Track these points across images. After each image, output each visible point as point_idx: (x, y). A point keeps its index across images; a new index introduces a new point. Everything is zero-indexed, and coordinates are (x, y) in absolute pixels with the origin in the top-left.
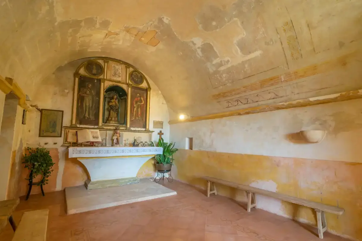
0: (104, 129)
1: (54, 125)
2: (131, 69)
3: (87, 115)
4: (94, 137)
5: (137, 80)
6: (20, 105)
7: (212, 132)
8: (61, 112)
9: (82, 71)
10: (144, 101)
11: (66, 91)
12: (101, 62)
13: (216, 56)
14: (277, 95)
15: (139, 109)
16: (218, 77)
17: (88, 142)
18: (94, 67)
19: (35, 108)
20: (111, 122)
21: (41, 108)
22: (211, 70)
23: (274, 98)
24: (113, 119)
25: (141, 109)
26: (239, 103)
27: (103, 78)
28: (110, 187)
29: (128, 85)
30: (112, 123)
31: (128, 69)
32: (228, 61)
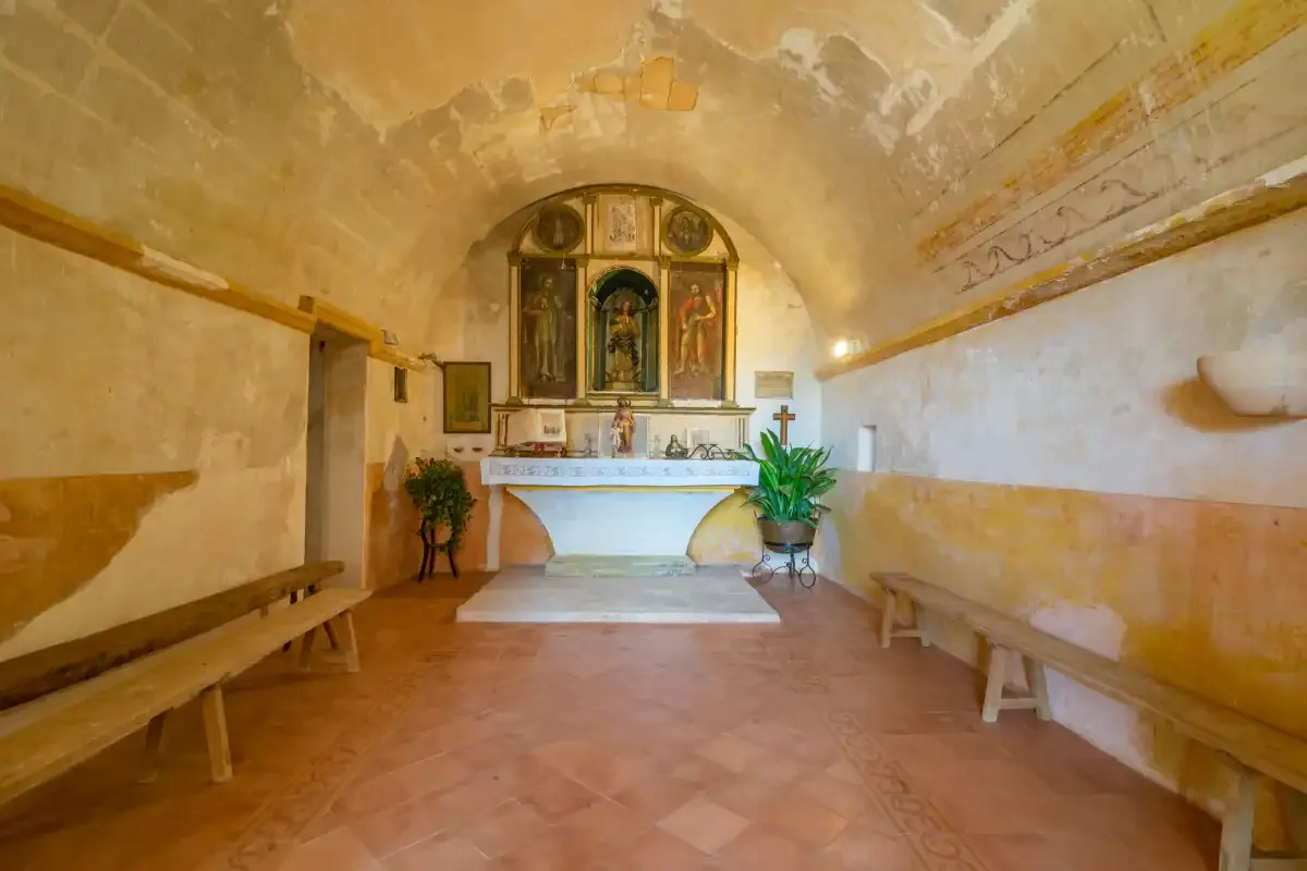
0: (592, 407)
1: (473, 404)
2: (668, 205)
3: (545, 370)
4: (546, 431)
5: (690, 239)
6: (372, 356)
7: (926, 399)
8: (486, 367)
9: (528, 245)
10: (716, 304)
11: (495, 307)
12: (575, 204)
13: (882, 81)
14: (1135, 193)
15: (700, 337)
16: (918, 166)
17: (528, 444)
18: (559, 224)
19: (429, 362)
20: (615, 385)
21: (442, 359)
22: (887, 139)
23: (1124, 210)
24: (622, 375)
25: (705, 336)
26: (1004, 261)
27: (583, 252)
28: (602, 576)
29: (659, 260)
30: (619, 389)
31: (657, 209)
32: (926, 88)
